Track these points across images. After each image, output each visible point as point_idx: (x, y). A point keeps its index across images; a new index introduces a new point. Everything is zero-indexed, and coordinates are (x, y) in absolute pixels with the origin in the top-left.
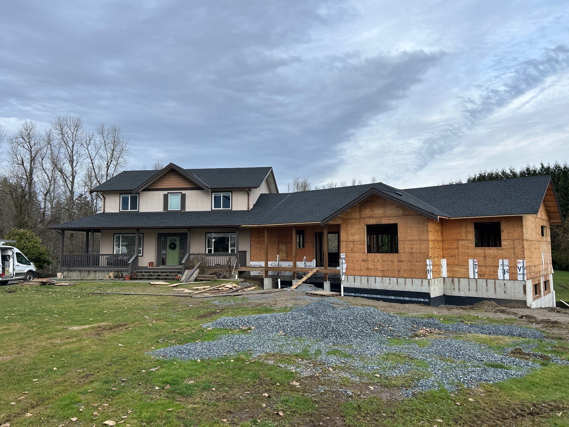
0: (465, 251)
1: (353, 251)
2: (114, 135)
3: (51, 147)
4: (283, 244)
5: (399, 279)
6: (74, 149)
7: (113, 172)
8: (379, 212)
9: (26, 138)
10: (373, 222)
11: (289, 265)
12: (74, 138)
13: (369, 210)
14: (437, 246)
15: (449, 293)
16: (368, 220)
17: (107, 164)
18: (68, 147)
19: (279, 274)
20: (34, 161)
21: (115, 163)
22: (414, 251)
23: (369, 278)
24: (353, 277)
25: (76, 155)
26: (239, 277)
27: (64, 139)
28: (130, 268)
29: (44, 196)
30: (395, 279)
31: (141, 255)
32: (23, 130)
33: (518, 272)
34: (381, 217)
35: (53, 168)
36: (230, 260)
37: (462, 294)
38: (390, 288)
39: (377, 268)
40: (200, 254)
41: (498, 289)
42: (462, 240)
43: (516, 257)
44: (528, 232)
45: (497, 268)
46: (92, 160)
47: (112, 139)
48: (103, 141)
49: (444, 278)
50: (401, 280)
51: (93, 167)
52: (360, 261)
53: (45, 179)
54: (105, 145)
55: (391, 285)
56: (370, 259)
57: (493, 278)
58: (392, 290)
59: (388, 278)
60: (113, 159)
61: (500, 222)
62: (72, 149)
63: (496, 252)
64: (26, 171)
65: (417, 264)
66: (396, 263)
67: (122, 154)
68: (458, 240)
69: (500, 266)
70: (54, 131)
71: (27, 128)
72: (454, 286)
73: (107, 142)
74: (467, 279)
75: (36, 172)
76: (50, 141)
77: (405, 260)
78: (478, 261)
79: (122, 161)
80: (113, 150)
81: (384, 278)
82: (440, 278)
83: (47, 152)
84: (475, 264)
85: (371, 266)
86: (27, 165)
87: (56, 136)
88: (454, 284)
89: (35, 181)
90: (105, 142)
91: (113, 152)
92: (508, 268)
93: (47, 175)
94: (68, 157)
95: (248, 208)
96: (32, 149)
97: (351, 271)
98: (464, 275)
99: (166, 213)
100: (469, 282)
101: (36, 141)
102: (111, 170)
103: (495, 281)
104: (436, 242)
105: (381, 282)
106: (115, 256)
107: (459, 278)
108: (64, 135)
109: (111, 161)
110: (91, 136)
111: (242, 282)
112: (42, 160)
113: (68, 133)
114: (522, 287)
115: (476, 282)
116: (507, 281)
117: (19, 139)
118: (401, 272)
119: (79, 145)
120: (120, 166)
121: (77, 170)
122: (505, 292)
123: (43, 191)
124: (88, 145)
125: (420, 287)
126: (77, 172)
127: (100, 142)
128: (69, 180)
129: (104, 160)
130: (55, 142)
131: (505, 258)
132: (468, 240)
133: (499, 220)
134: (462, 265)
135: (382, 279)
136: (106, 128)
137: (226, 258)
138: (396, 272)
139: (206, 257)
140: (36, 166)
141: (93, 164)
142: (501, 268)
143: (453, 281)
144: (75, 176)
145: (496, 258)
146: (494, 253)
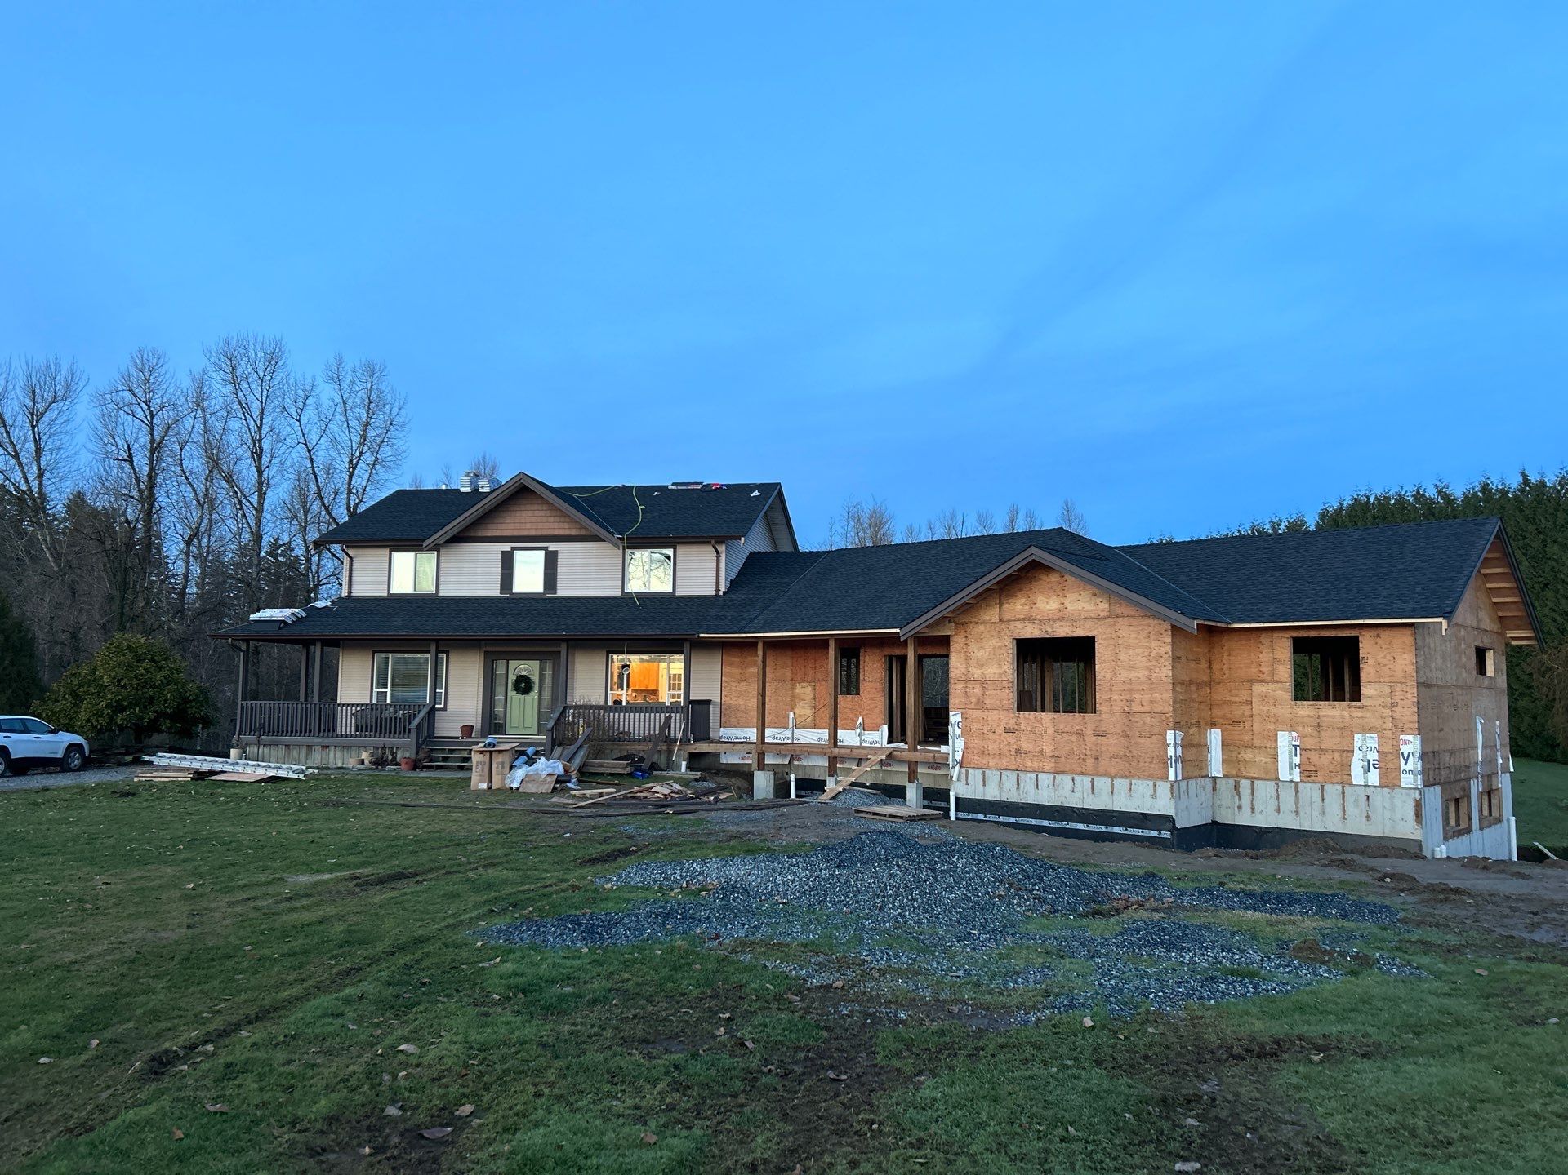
0: (1268, 711)
1: (980, 705)
2: (369, 385)
3: (204, 416)
4: (805, 684)
5: (1097, 779)
6: (264, 421)
7: (364, 484)
8: (1048, 607)
9: (139, 392)
10: (1032, 631)
11: (820, 739)
12: (265, 393)
13: (1023, 601)
14: (1195, 695)
15: (1226, 818)
16: (1019, 625)
17: (351, 461)
18: (248, 417)
19: (796, 763)
20: (159, 452)
21: (370, 459)
22: (1136, 708)
23: (1022, 776)
24: (981, 771)
25: (270, 438)
26: (689, 768)
27: (240, 394)
28: (411, 741)
29: (182, 545)
30: (1087, 780)
31: (442, 706)
32: (132, 370)
33: (1403, 767)
34: (1055, 620)
35: (210, 472)
36: (667, 724)
37: (1259, 821)
38: (1075, 801)
39: (1042, 751)
40: (591, 707)
41: (1351, 810)
42: (1261, 681)
43: (1396, 727)
44: (1433, 665)
45: (1349, 754)
46: (309, 451)
47: (363, 394)
48: (338, 400)
49: (1214, 779)
50: (1102, 783)
51: (313, 468)
52: (1000, 731)
53: (188, 499)
54: (345, 410)
55: (1078, 794)
56: (1024, 728)
57: (1340, 781)
58: (1078, 809)
59: (1070, 777)
60: (366, 448)
61: (1358, 637)
62: (258, 422)
63: (1346, 713)
64: (138, 479)
65: (1142, 740)
66: (1091, 740)
67: (389, 435)
68: (1252, 681)
69: (1356, 749)
70: (214, 375)
71: (143, 364)
72: (1240, 799)
73: (350, 402)
74: (1273, 783)
75: (164, 480)
76: (203, 399)
77: (1113, 731)
78: (1302, 737)
79: (390, 454)
80: (367, 424)
81: (1059, 777)
82: (1203, 779)
83: (195, 430)
84: (1294, 743)
85: (1026, 746)
86: (142, 462)
87: (219, 386)
88: (1239, 794)
89: (163, 504)
90: (344, 403)
91: (365, 431)
92: (1376, 756)
93: (193, 489)
94: (250, 443)
95: (717, 590)
96: (155, 421)
97: (976, 757)
98: (1267, 773)
99: (507, 598)
100: (1277, 791)
101: (165, 400)
102: (359, 476)
103: (1343, 787)
104: (1193, 687)
105: (1051, 785)
106: (377, 709)
107: (1252, 780)
108: (239, 384)
109: (361, 453)
110: (308, 388)
111: (696, 780)
112: (181, 449)
113: (250, 380)
114: (1412, 804)
115: (1297, 791)
116: (1373, 789)
117: (121, 393)
118: (1103, 762)
119: (277, 410)
120: (384, 466)
121: (270, 476)
122: (1368, 817)
123: (181, 532)
124: (301, 411)
125: (1149, 801)
126: (272, 482)
127: (332, 404)
128: (251, 504)
129: (342, 451)
130: (216, 404)
131: (1370, 730)
132: (1278, 682)
133: (1353, 633)
134: (1260, 747)
135: (1054, 778)
136: (348, 366)
137: (657, 718)
138: (1090, 762)
139: (606, 714)
140: (164, 464)
141: (312, 460)
142: (1358, 755)
143: (1236, 787)
144: (265, 494)
145: (1347, 731)
146: (1343, 717)
